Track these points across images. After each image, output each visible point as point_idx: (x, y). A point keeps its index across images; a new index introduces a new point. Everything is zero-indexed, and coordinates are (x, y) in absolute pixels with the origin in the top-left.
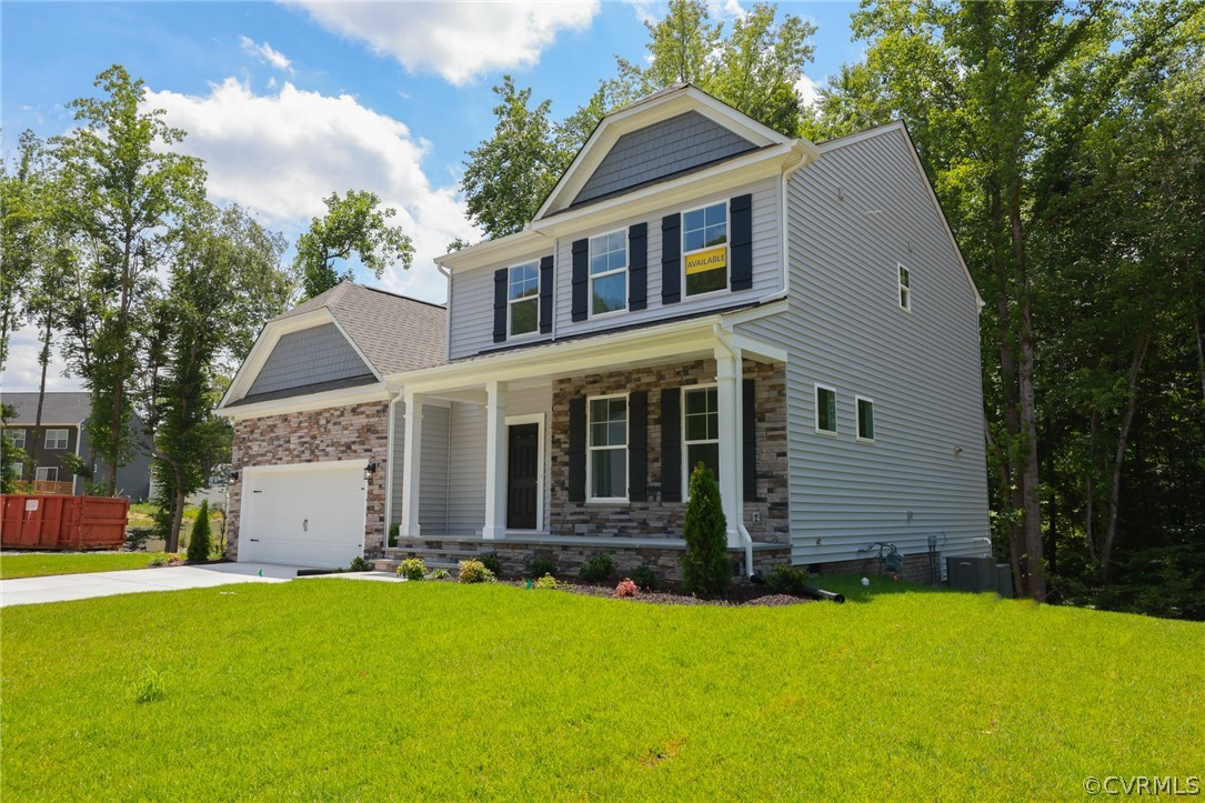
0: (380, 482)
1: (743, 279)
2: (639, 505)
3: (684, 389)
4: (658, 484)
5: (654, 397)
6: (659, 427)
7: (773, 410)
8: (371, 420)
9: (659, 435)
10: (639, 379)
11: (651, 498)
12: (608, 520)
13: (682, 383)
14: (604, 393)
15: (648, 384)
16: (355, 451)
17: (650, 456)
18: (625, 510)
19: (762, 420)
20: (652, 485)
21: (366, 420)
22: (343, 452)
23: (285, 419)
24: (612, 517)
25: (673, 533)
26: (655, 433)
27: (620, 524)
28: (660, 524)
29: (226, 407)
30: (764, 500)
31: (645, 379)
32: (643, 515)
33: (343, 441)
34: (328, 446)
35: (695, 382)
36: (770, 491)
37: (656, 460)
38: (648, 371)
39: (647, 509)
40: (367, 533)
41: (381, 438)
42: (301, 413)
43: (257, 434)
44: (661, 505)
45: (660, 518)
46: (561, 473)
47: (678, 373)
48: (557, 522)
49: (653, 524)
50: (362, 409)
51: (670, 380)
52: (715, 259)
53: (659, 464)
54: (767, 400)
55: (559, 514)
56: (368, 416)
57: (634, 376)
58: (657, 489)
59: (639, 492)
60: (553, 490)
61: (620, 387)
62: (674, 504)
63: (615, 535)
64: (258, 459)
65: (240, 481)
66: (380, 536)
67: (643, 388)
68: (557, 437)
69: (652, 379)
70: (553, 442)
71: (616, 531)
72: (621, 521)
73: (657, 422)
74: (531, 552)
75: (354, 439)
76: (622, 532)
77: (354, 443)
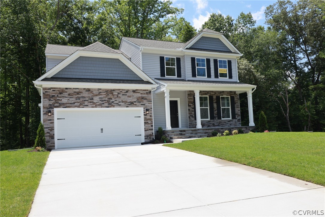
0: (150, 115)
1: (231, 77)
2: (212, 120)
3: (221, 96)
4: (217, 116)
5: (214, 97)
6: (216, 104)
7: (237, 102)
8: (142, 95)
9: (216, 105)
10: (211, 93)
11: (215, 119)
12: (205, 124)
13: (220, 95)
14: (202, 95)
15: (213, 94)
16: (136, 105)
17: (214, 110)
18: (209, 121)
19: (236, 104)
20: (215, 116)
21: (141, 95)
22: (129, 105)
23: (88, 90)
24: (206, 123)
25: (220, 126)
26: (215, 105)
27: (208, 125)
28: (217, 124)
29: (42, 80)
30: (237, 119)
31: (212, 93)
32: (213, 122)
33: (129, 101)
34: (119, 102)
35: (223, 95)
36: (238, 117)
37: (215, 111)
38: (212, 92)
39: (214, 121)
40: (145, 131)
41: (149, 101)
42: (100, 89)
43: (66, 94)
44: (217, 120)
45: (217, 123)
46: (192, 113)
47: (219, 93)
48: (191, 125)
49: (216, 124)
50: (138, 91)
51: (217, 94)
52: (225, 71)
53: (216, 112)
54: (236, 100)
55: (192, 123)
56: (141, 94)
57: (209, 92)
58: (216, 117)
59: (212, 117)
60: (189, 117)
61: (206, 94)
62: (220, 120)
63: (207, 127)
64: (67, 105)
65: (53, 114)
66: (152, 131)
67: (212, 95)
68: (189, 104)
69: (214, 93)
70: (188, 106)
71: (207, 126)
72: (208, 124)
73: (215, 103)
74: (214, 130)
75: (135, 101)
76: (209, 126)
77: (135, 102)
